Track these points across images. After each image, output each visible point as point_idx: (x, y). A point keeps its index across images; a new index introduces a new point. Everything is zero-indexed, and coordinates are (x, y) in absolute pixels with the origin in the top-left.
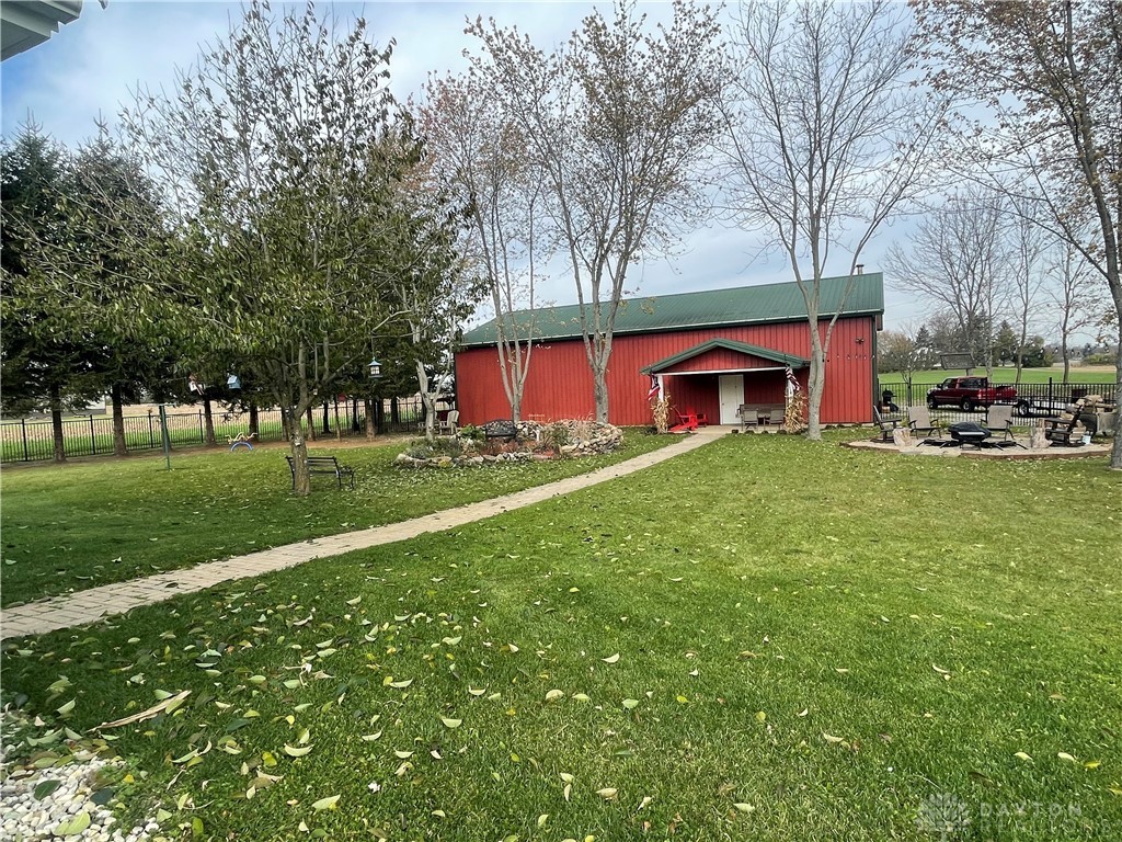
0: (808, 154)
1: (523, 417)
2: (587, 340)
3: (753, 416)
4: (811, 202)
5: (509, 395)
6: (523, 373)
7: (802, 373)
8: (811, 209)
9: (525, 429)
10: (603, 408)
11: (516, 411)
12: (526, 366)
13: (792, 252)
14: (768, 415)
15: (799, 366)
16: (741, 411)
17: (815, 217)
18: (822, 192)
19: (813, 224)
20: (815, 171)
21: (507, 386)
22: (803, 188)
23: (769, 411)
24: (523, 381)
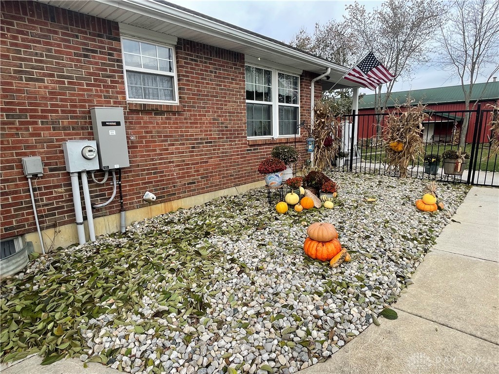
0: (474, 38)
2: (376, 109)
3: (437, 139)
4: (473, 57)
7: (460, 123)
8: (473, 60)
13: (462, 78)
14: (444, 139)
15: (459, 120)
16: (433, 137)
17: (474, 64)
18: (478, 54)
19: (473, 66)
20: (476, 45)
22: (470, 52)
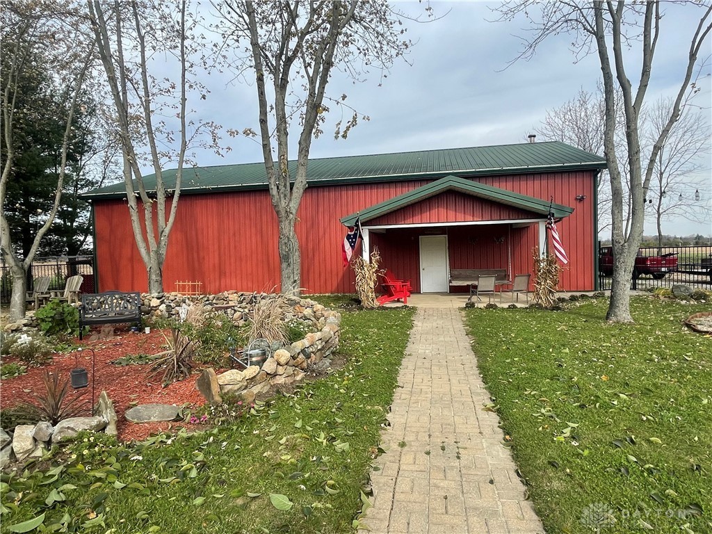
1: (166, 285)
5: (143, 251)
6: (167, 220)
9: (163, 307)
10: (291, 273)
11: (154, 277)
12: (173, 210)
14: (476, 283)
21: (139, 237)
23: (477, 279)
24: (167, 230)
